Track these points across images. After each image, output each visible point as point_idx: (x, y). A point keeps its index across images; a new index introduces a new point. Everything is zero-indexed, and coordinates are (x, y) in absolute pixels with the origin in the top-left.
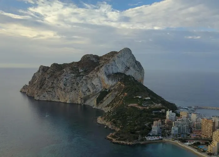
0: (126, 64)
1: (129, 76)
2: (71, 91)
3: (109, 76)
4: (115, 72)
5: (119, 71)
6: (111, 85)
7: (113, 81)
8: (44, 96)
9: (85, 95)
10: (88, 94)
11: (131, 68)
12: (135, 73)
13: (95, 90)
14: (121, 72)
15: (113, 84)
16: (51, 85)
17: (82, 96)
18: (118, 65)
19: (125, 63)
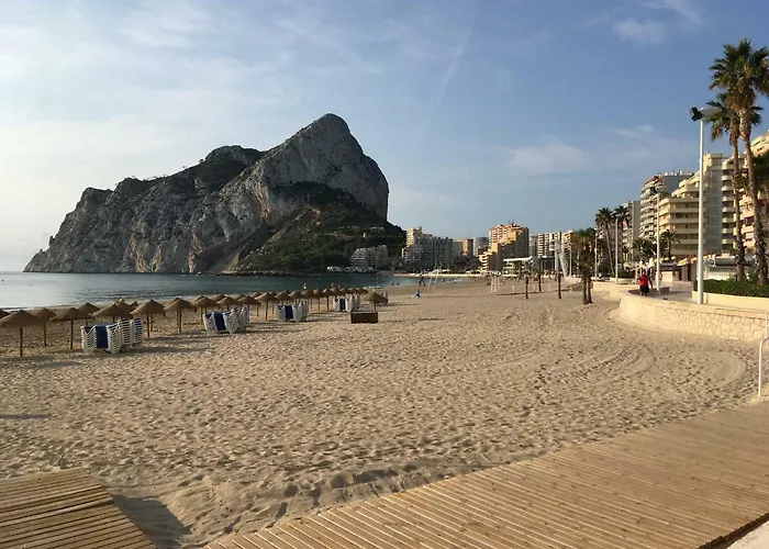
0: (331, 157)
1: (339, 191)
2: (169, 239)
3: (277, 190)
4: (297, 178)
5: (310, 179)
6: (282, 213)
7: (290, 200)
8: (88, 261)
9: (207, 245)
10: (217, 242)
11: (345, 169)
12: (358, 183)
13: (236, 230)
14: (315, 180)
15: (289, 212)
16: (112, 229)
17: (198, 249)
18: (306, 161)
19: (328, 157)
